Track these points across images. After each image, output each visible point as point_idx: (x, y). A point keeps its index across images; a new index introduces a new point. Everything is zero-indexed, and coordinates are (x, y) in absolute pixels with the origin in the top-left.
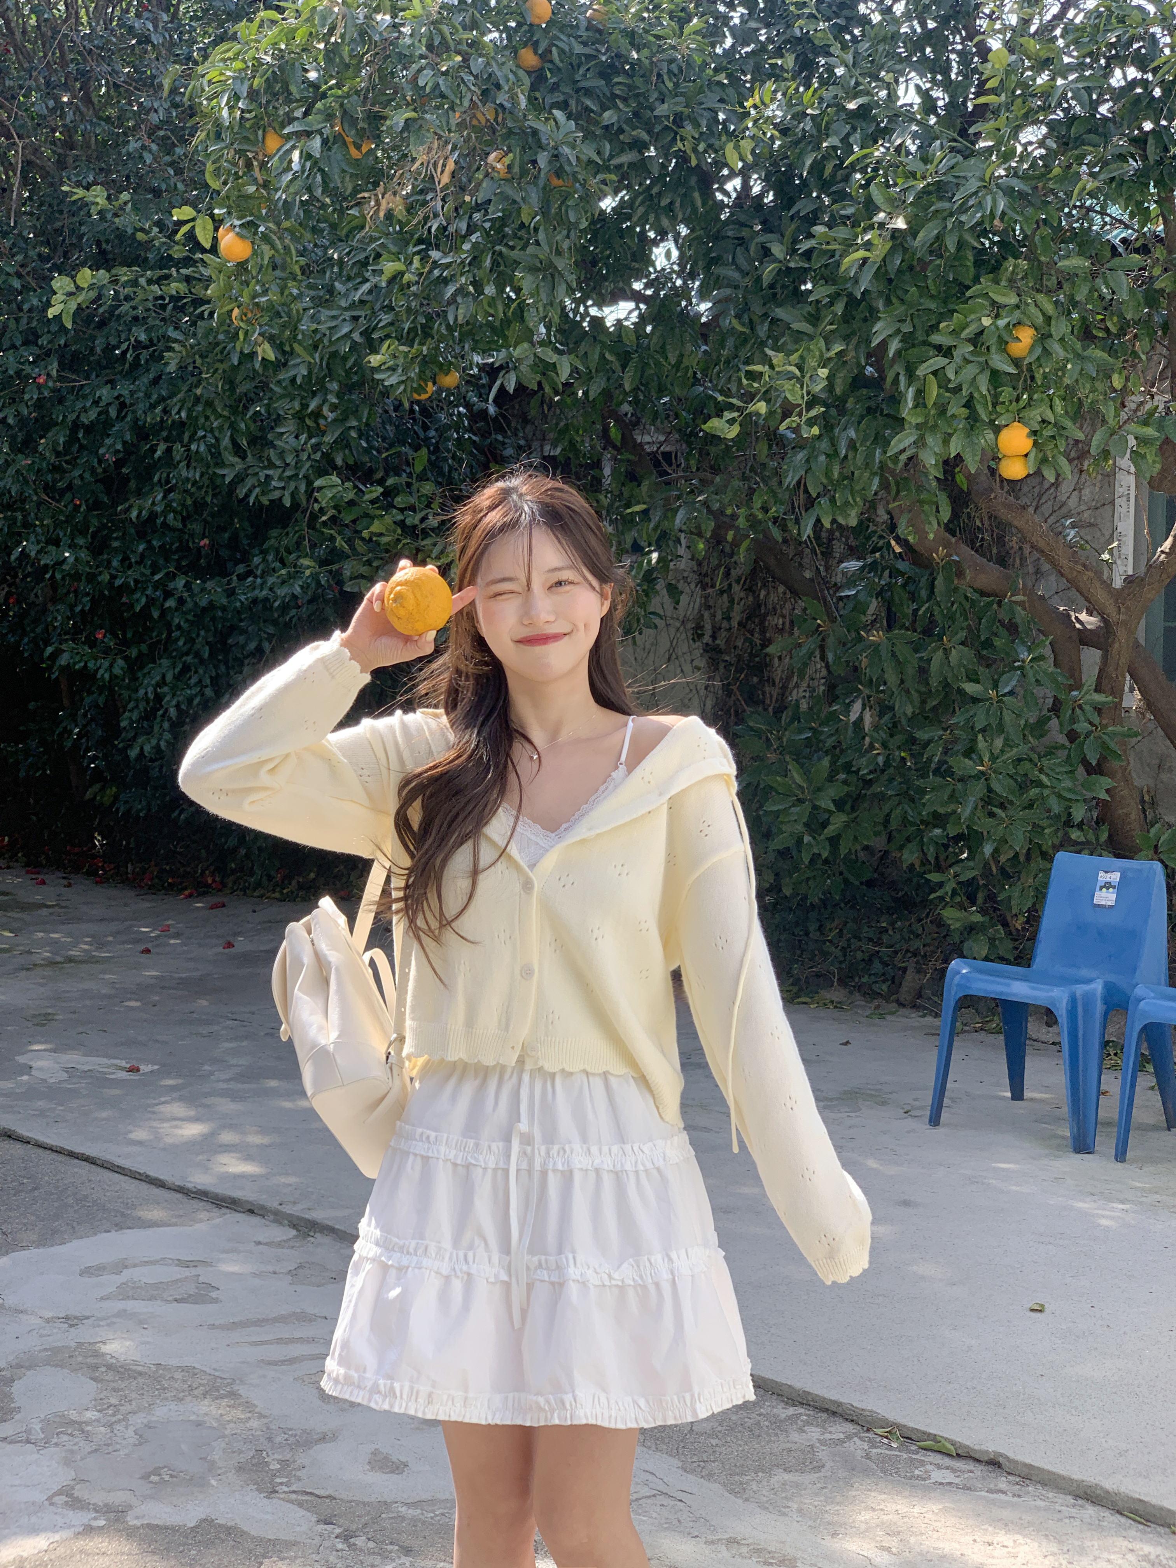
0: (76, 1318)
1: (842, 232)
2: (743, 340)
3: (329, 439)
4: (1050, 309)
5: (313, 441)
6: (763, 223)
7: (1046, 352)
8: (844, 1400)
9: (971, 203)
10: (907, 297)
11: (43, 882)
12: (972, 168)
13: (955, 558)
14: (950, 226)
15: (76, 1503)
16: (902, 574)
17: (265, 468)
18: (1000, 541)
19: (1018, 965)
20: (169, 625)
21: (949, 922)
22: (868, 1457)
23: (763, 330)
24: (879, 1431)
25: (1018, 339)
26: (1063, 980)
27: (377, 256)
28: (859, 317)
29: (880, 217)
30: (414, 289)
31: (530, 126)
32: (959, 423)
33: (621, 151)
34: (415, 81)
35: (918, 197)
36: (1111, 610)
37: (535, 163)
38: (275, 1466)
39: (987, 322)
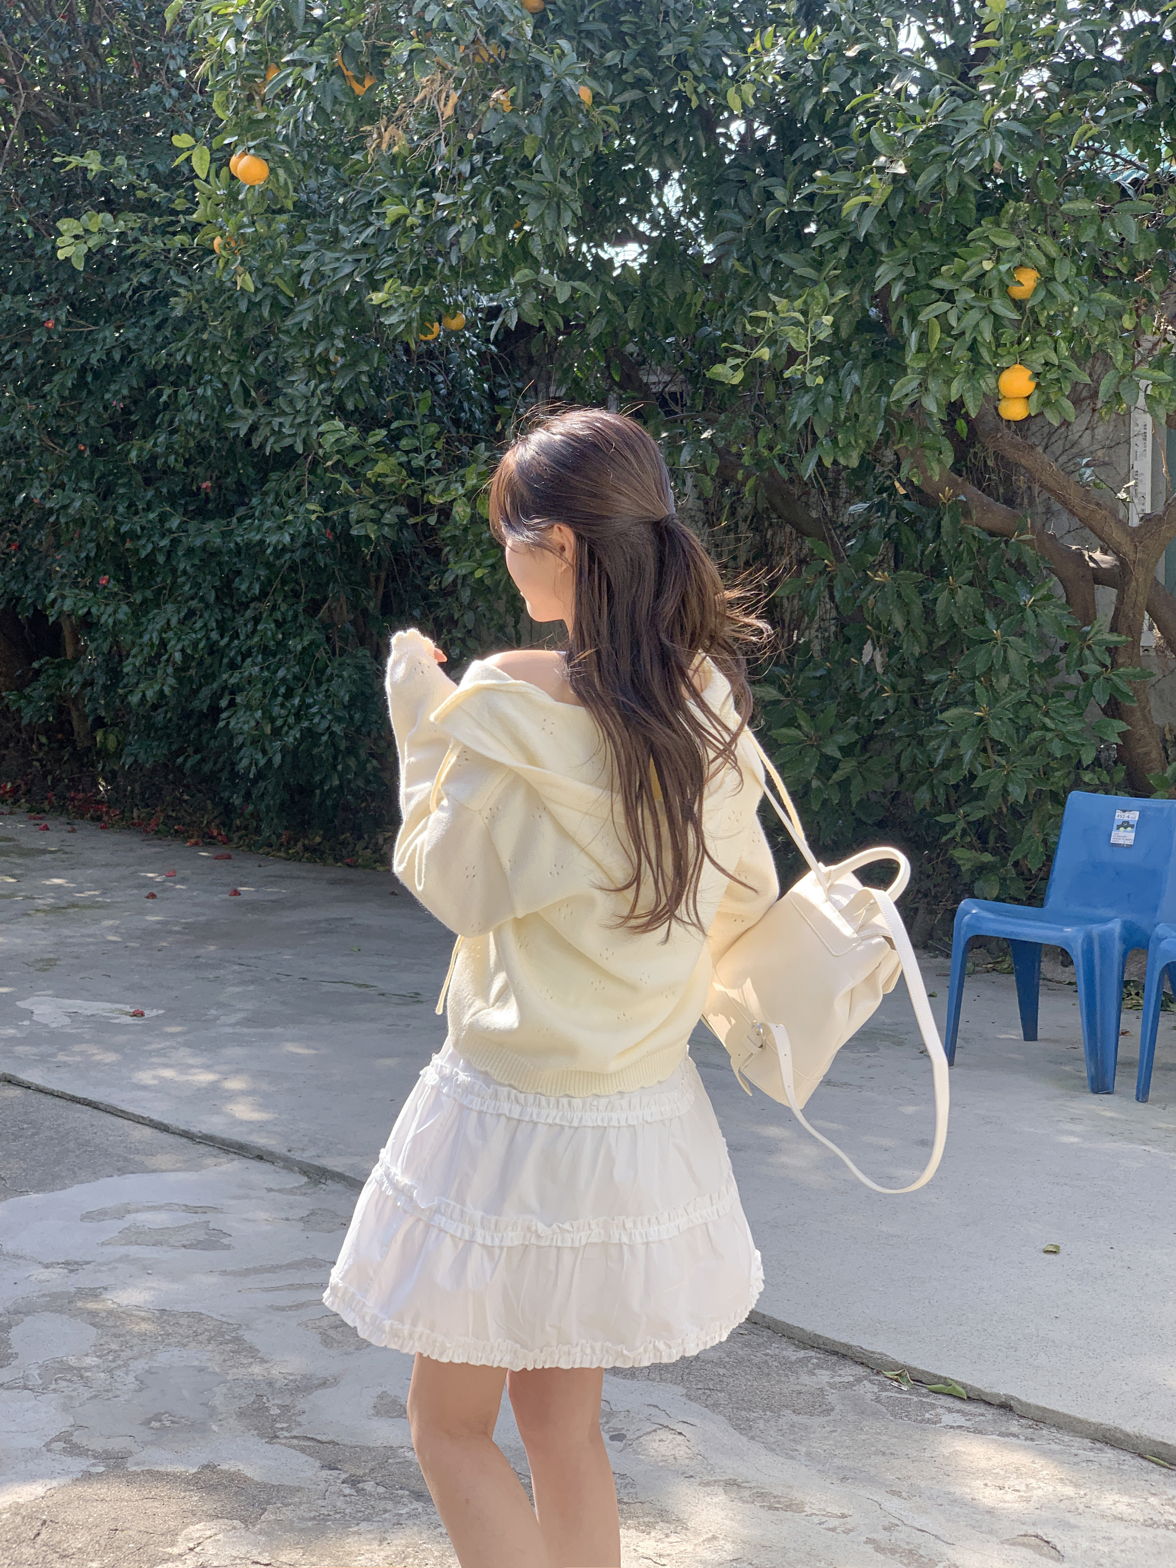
0: (76, 1263)
1: (843, 177)
2: (747, 282)
3: (339, 384)
4: (1053, 251)
5: (323, 386)
6: (766, 166)
7: (1050, 295)
8: (854, 1343)
9: (970, 146)
10: (910, 240)
11: (46, 828)
12: (971, 112)
13: (962, 498)
14: (950, 170)
15: (74, 1450)
16: (910, 514)
18: (1007, 480)
19: (1029, 905)
20: (174, 571)
21: (960, 862)
22: (878, 1400)
23: (766, 272)
24: (889, 1374)
25: (1020, 282)
26: (1080, 919)
27: (380, 199)
28: (862, 261)
29: (880, 161)
30: (418, 231)
31: (534, 59)
32: (962, 366)
33: (623, 91)
34: (422, 15)
35: (918, 141)
36: (1127, 548)
37: (538, 95)
38: (275, 1411)
39: (988, 265)
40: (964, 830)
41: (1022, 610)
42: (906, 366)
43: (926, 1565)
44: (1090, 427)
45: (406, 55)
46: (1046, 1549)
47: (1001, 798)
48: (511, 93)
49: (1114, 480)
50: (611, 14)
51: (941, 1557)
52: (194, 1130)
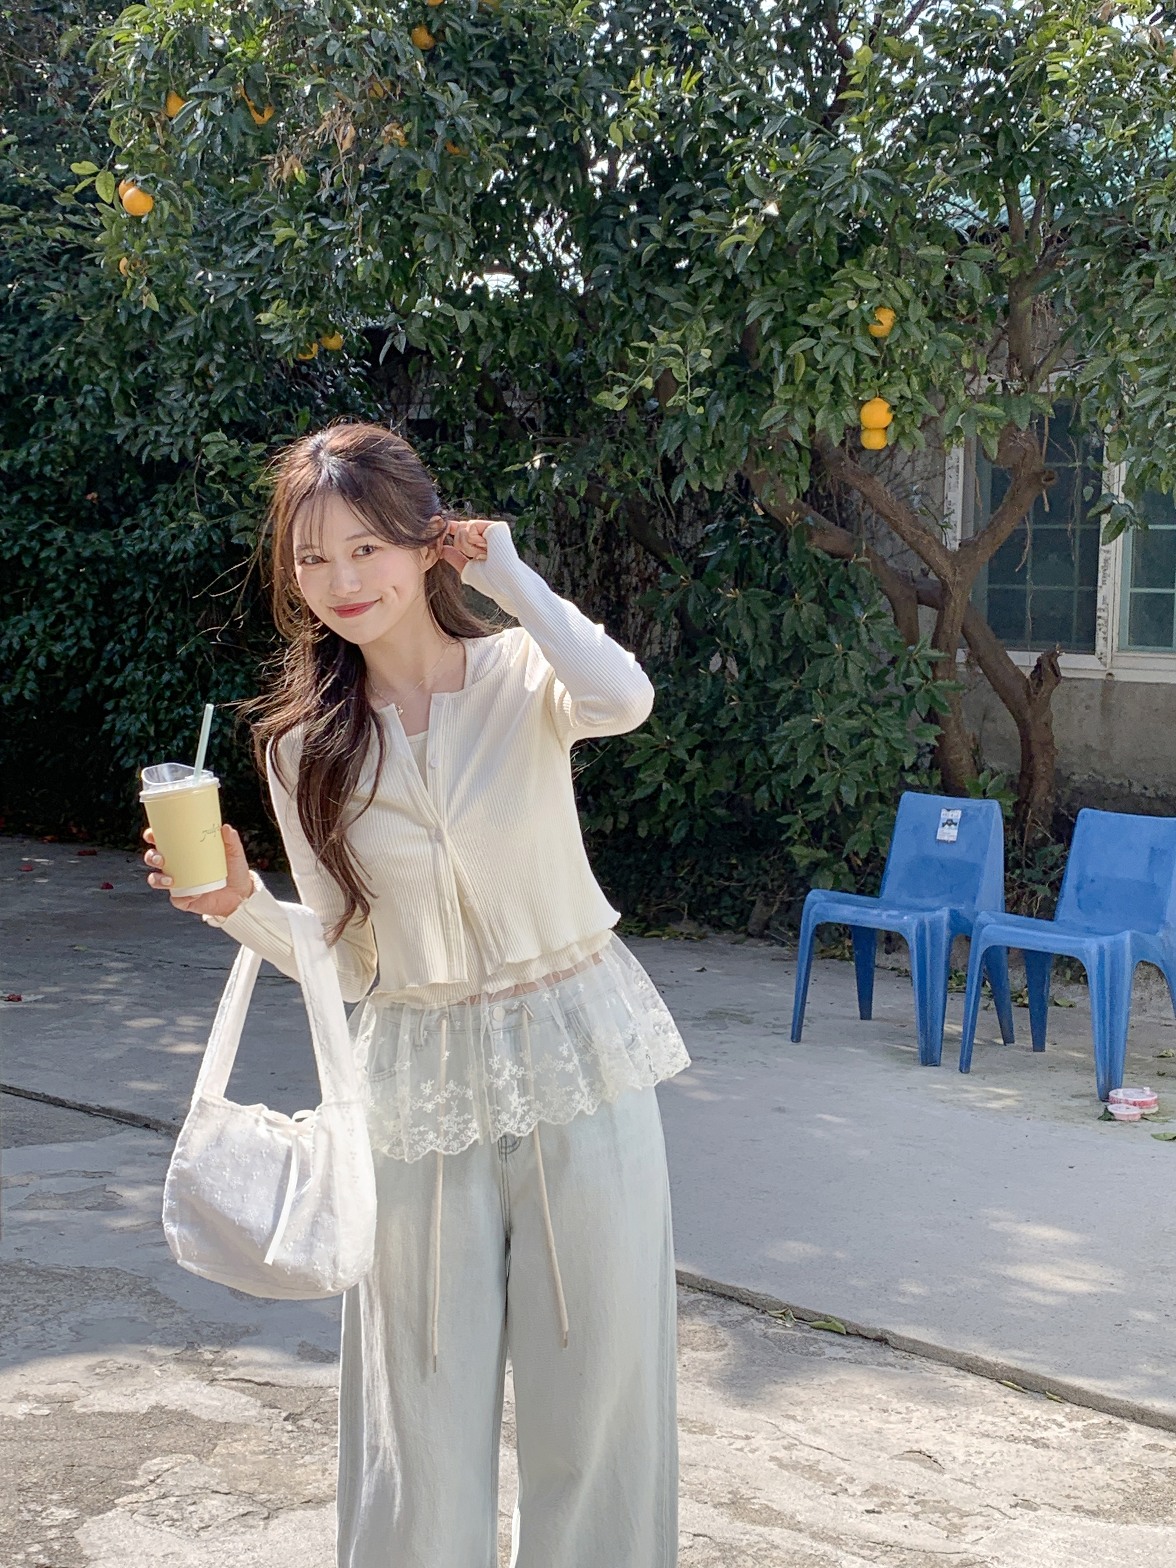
1: (717, 217)
2: (621, 314)
3: (216, 397)
4: (908, 292)
5: (201, 398)
7: (906, 335)
8: (738, 1286)
9: (837, 192)
10: (779, 280)
12: (837, 159)
13: (806, 522)
14: (818, 214)
17: (155, 424)
19: (869, 895)
23: (640, 304)
24: (773, 1313)
25: (879, 323)
26: (911, 908)
27: (267, 222)
28: (734, 298)
29: (754, 203)
30: (304, 254)
31: (428, 97)
32: (825, 398)
33: (510, 127)
34: (323, 50)
35: (790, 185)
36: (947, 571)
37: (432, 131)
38: (209, 1356)
39: (852, 305)
40: (802, 828)
41: (858, 625)
42: (772, 396)
43: (826, 1479)
44: (911, 460)
45: (307, 89)
46: (929, 1462)
47: (834, 799)
48: (406, 128)
49: (933, 509)
50: (499, 54)
51: (839, 1471)
52: (93, 1104)
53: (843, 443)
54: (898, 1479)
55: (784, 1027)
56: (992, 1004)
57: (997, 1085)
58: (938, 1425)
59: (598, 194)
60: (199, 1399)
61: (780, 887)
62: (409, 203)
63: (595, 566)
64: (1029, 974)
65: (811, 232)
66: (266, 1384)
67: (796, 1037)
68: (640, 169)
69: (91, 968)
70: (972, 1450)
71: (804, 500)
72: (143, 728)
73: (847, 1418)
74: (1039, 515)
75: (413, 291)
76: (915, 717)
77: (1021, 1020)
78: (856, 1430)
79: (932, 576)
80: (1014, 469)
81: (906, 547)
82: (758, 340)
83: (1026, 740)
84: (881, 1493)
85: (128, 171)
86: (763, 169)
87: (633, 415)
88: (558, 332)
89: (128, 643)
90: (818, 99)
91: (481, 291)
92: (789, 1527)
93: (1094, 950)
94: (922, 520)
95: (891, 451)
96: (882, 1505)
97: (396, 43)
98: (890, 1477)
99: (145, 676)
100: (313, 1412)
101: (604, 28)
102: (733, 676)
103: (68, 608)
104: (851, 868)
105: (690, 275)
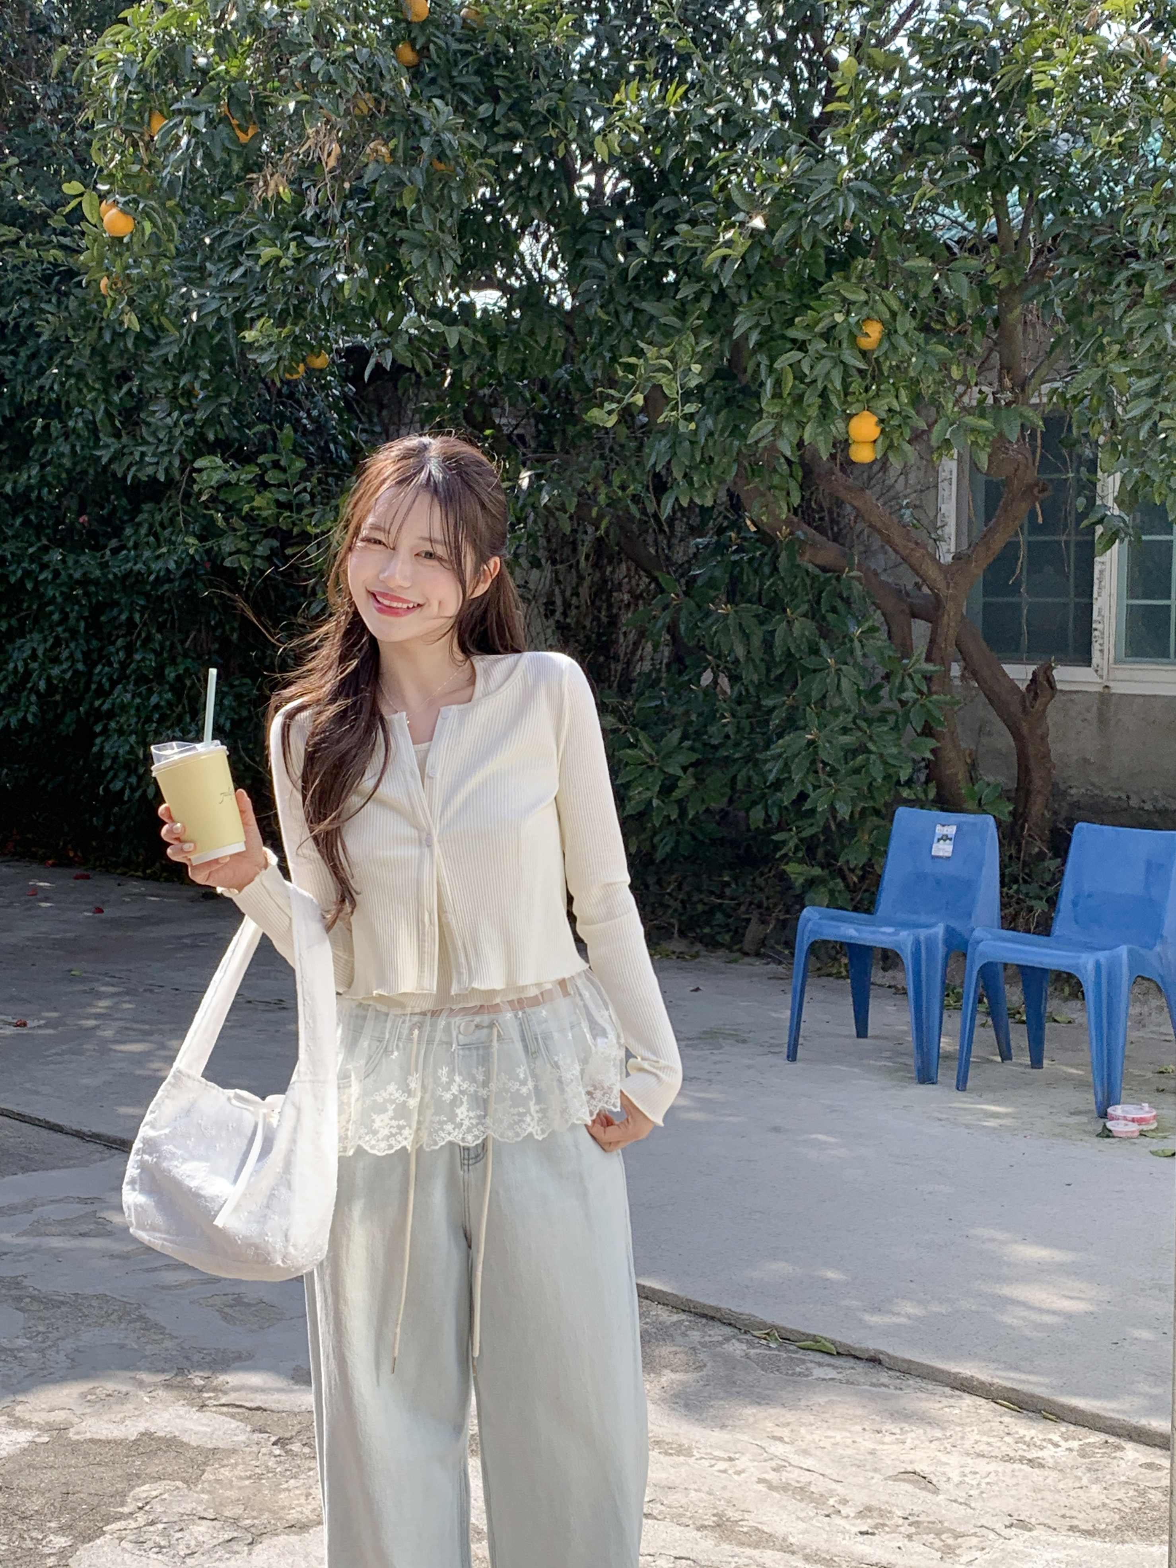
1: (703, 231)
2: (609, 328)
3: (201, 415)
4: (895, 305)
5: (185, 417)
6: (626, 219)
7: (894, 348)
8: (722, 1306)
9: (824, 204)
10: (766, 293)
12: (823, 171)
13: (798, 536)
14: (805, 227)
15: (19, 1423)
17: (140, 445)
19: (863, 912)
21: (792, 876)
22: (747, 1356)
23: (627, 319)
24: (758, 1333)
25: (867, 335)
26: (904, 925)
27: (253, 240)
28: (722, 312)
29: (741, 216)
30: (290, 273)
31: (413, 114)
32: (814, 412)
33: (496, 143)
34: (306, 67)
35: (776, 198)
36: (941, 585)
37: (418, 149)
38: (199, 1382)
39: (839, 318)
40: (797, 845)
41: (852, 640)
42: (761, 411)
43: (818, 1500)
44: (904, 472)
45: (292, 106)
46: (923, 1483)
47: (829, 815)
48: (391, 145)
49: (925, 522)
50: (484, 69)
51: (832, 1493)
52: (85, 1129)
53: (833, 456)
54: (892, 1500)
55: (778, 1045)
56: (990, 1022)
57: (994, 1102)
58: (933, 1446)
59: (585, 208)
60: (189, 1425)
61: (776, 905)
62: (394, 220)
63: (587, 583)
64: (1026, 991)
65: (797, 244)
66: (258, 1409)
67: (792, 1056)
68: (625, 183)
69: (85, 992)
70: (967, 1470)
71: (795, 513)
72: (132, 751)
73: (838, 1439)
74: (1035, 529)
75: (399, 307)
76: (909, 732)
77: (1019, 1037)
78: (849, 1452)
79: (925, 590)
80: (1007, 482)
81: (899, 560)
82: (745, 354)
83: (1022, 756)
84: (875, 1514)
85: (109, 192)
86: (750, 183)
87: (624, 431)
88: (546, 349)
89: (116, 665)
90: (803, 111)
91: (468, 308)
92: (782, 1550)
93: (1090, 966)
94: (914, 533)
95: (883, 463)
96: (876, 1527)
97: (379, 59)
98: (884, 1498)
99: (133, 697)
100: (303, 1438)
101: (590, 42)
102: (725, 693)
103: (64, 631)
104: (847, 886)
105: (677, 291)
